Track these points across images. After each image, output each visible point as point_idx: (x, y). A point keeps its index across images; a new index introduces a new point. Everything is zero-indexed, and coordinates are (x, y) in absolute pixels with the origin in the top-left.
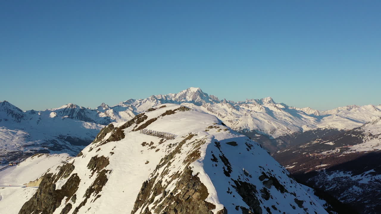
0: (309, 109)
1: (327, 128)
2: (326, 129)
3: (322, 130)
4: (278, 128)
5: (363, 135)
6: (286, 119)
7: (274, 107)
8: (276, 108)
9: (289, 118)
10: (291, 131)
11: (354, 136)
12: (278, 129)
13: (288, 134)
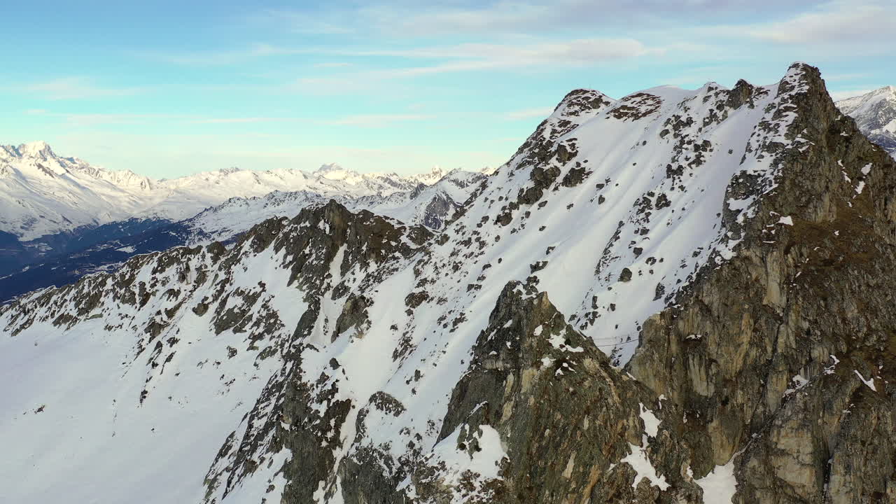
0: (130, 173)
1: (150, 217)
2: (149, 219)
3: (139, 221)
4: (42, 217)
5: (190, 233)
6: (64, 195)
7: (36, 167)
8: (41, 169)
9: (70, 195)
10: (71, 223)
11: (174, 234)
12: (41, 219)
13: (64, 229)
